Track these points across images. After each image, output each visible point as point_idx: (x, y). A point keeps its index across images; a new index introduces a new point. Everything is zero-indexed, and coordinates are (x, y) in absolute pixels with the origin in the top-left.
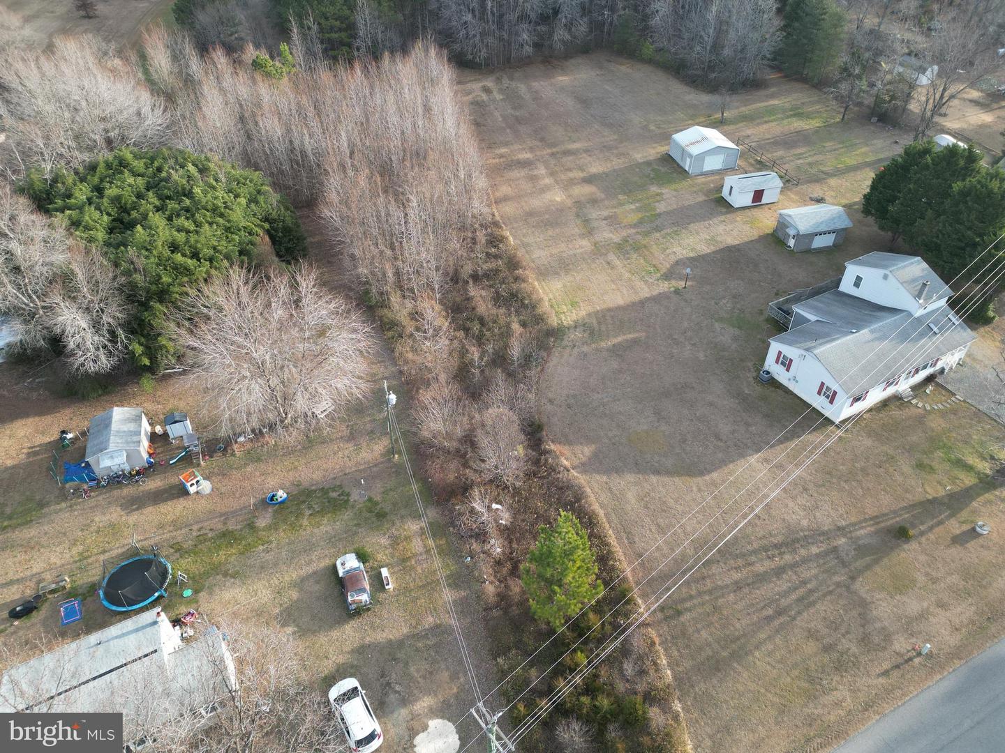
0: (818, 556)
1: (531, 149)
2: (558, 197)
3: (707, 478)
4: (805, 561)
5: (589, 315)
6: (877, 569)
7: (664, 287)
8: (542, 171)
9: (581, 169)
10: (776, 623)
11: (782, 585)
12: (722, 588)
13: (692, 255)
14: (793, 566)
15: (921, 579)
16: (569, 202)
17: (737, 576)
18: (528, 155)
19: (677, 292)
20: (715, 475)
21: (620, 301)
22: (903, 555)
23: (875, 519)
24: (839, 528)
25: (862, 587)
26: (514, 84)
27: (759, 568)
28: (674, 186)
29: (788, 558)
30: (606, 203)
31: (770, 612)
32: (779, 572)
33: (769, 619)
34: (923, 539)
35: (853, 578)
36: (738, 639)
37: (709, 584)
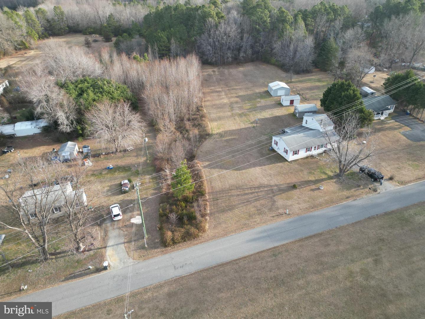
0: (266, 190)
1: (222, 88)
2: (226, 101)
3: (241, 171)
4: (261, 191)
5: (222, 131)
6: (283, 195)
7: (250, 125)
8: (223, 94)
9: (236, 94)
10: (246, 204)
11: (252, 196)
12: (233, 195)
13: (263, 118)
14: (257, 192)
15: (296, 197)
16: (228, 102)
17: (238, 193)
18: (220, 89)
19: (254, 127)
20: (243, 171)
21: (234, 128)
22: (293, 192)
23: (288, 184)
24: (276, 185)
25: (275, 198)
26: (224, 70)
27: (247, 192)
28: (265, 99)
29: (257, 190)
30: (241, 103)
31: (245, 201)
32: (252, 193)
33: (244, 203)
34: (301, 189)
35: (274, 196)
36: (232, 206)
37: (230, 194)
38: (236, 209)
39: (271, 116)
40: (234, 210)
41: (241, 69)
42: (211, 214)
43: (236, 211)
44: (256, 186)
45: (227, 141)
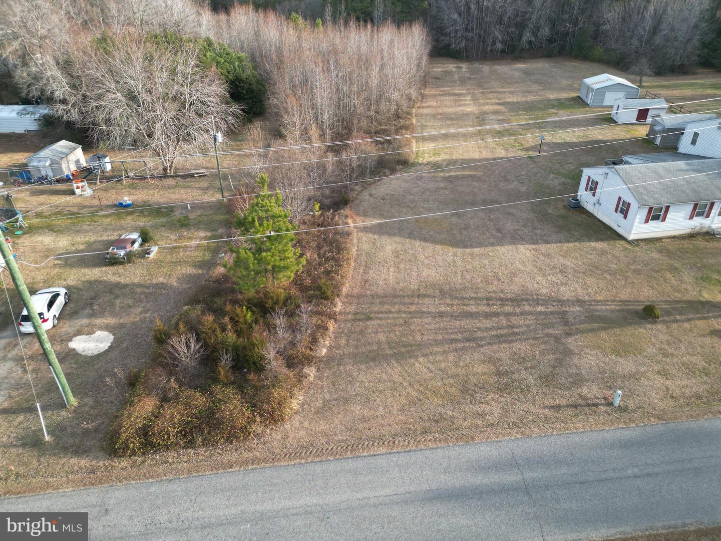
0: (541, 313)
2: (471, 108)
3: (468, 250)
4: (524, 313)
5: (444, 160)
6: (603, 334)
7: (523, 154)
8: (469, 98)
9: (499, 99)
10: (459, 345)
11: (487, 323)
12: (424, 313)
14: (507, 315)
15: (651, 350)
16: (476, 112)
17: (443, 309)
19: (531, 158)
20: (476, 250)
21: (476, 156)
22: (642, 330)
23: (624, 302)
24: (579, 301)
25: (572, 342)
27: (473, 309)
29: (508, 309)
30: (507, 114)
31: (460, 336)
32: (488, 316)
33: (457, 341)
34: (675, 326)
35: (568, 335)
36: (411, 346)
37: (413, 308)
38: (421, 359)
39: (581, 140)
40: (412, 361)
41: (521, 66)
42: (329, 361)
43: (420, 365)
44: (509, 296)
45: (450, 180)
